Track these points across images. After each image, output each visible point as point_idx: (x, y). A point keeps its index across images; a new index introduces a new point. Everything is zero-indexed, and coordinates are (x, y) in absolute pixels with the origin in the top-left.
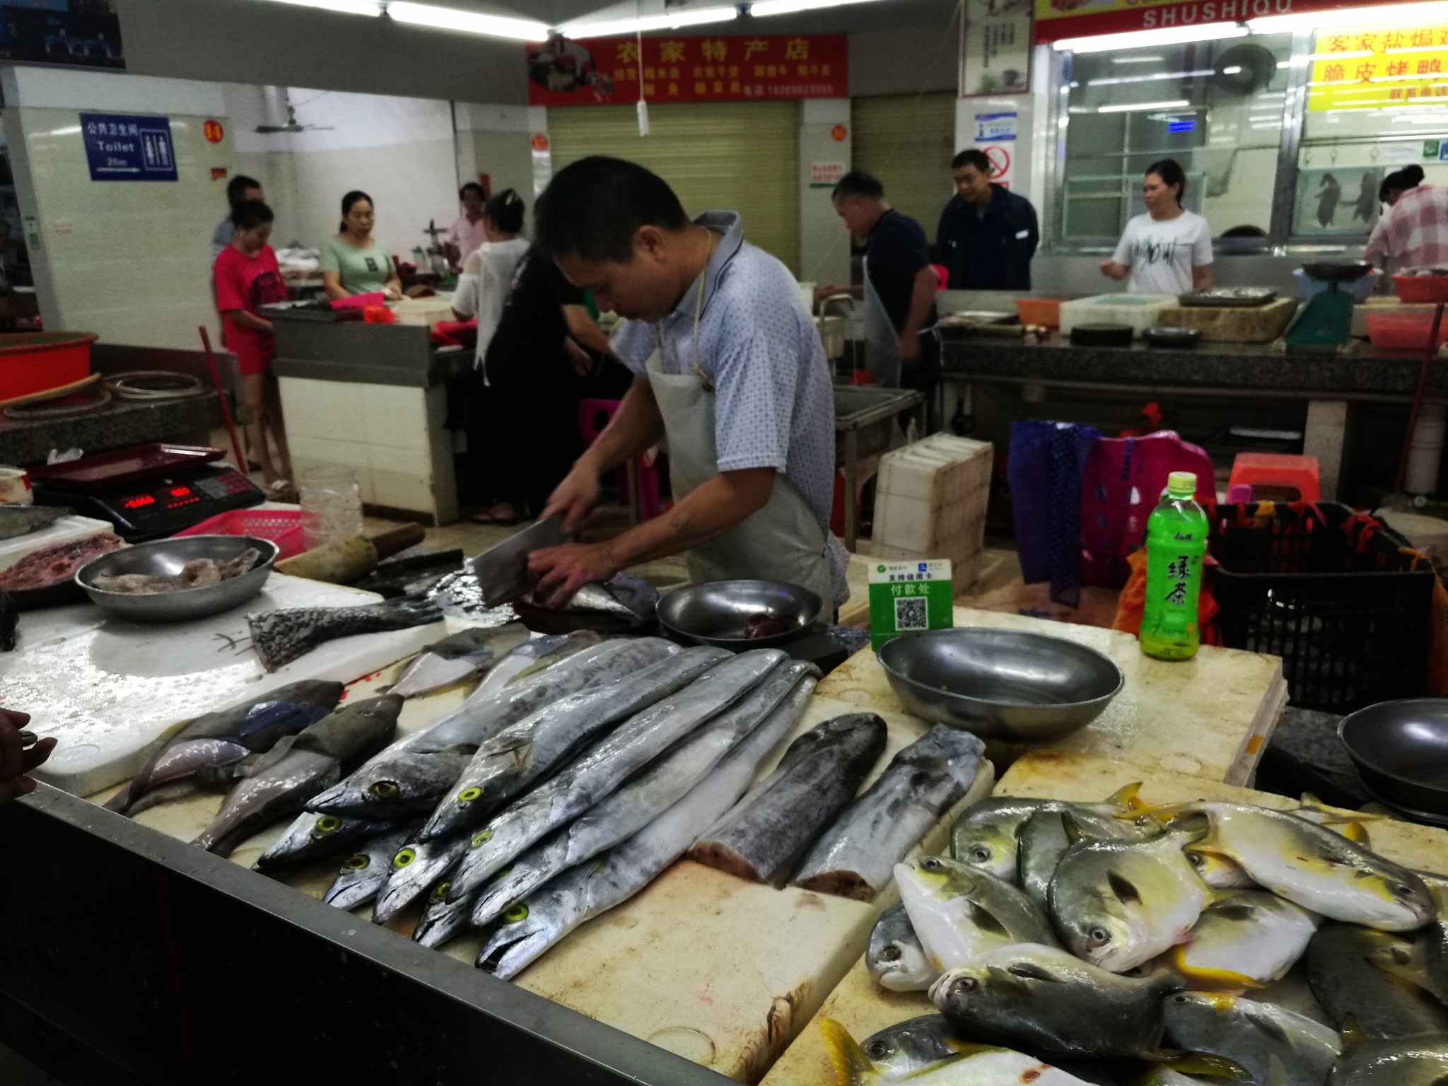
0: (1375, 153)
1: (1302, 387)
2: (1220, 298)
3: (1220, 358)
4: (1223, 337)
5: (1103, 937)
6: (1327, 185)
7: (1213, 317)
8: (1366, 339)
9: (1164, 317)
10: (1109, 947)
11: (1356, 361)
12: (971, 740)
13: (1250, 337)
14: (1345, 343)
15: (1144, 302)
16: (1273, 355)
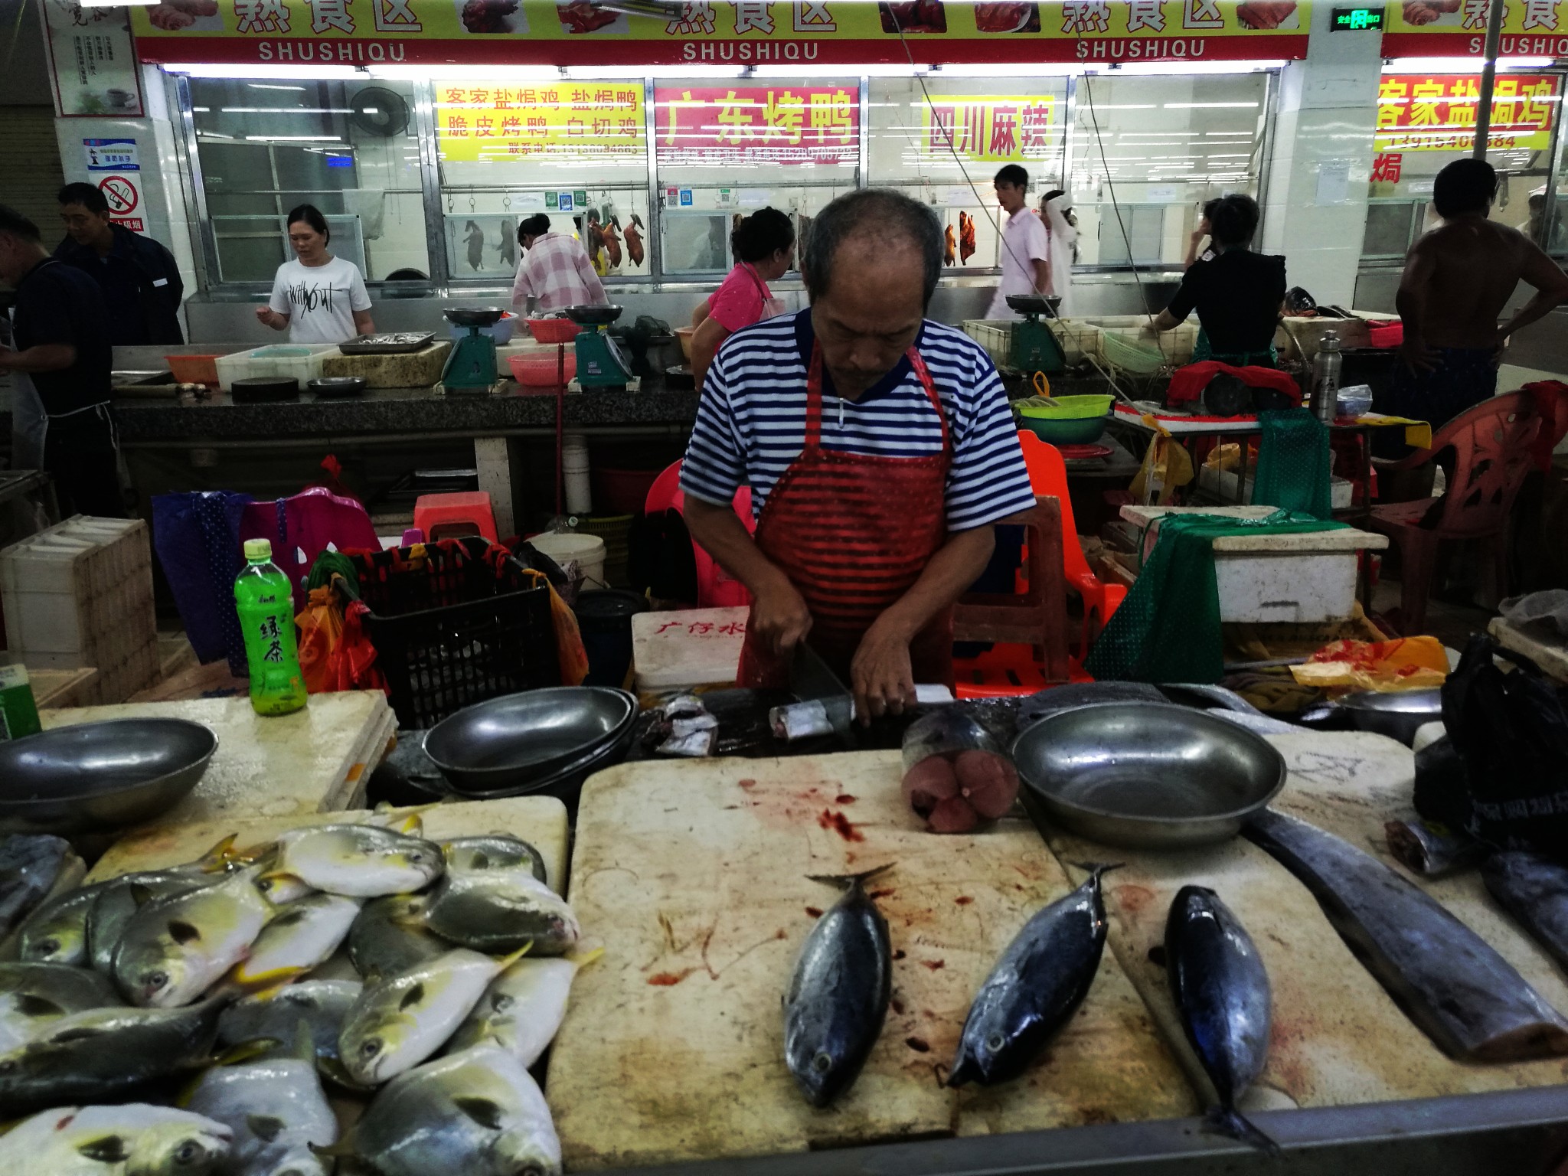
0: (507, 202)
1: (465, 428)
2: (380, 345)
3: (386, 405)
4: (389, 384)
5: (160, 980)
6: (471, 230)
7: (376, 364)
8: (511, 378)
9: (328, 366)
10: (167, 987)
11: (505, 400)
12: (50, 842)
13: (413, 383)
14: (493, 383)
15: (306, 353)
16: (435, 398)
